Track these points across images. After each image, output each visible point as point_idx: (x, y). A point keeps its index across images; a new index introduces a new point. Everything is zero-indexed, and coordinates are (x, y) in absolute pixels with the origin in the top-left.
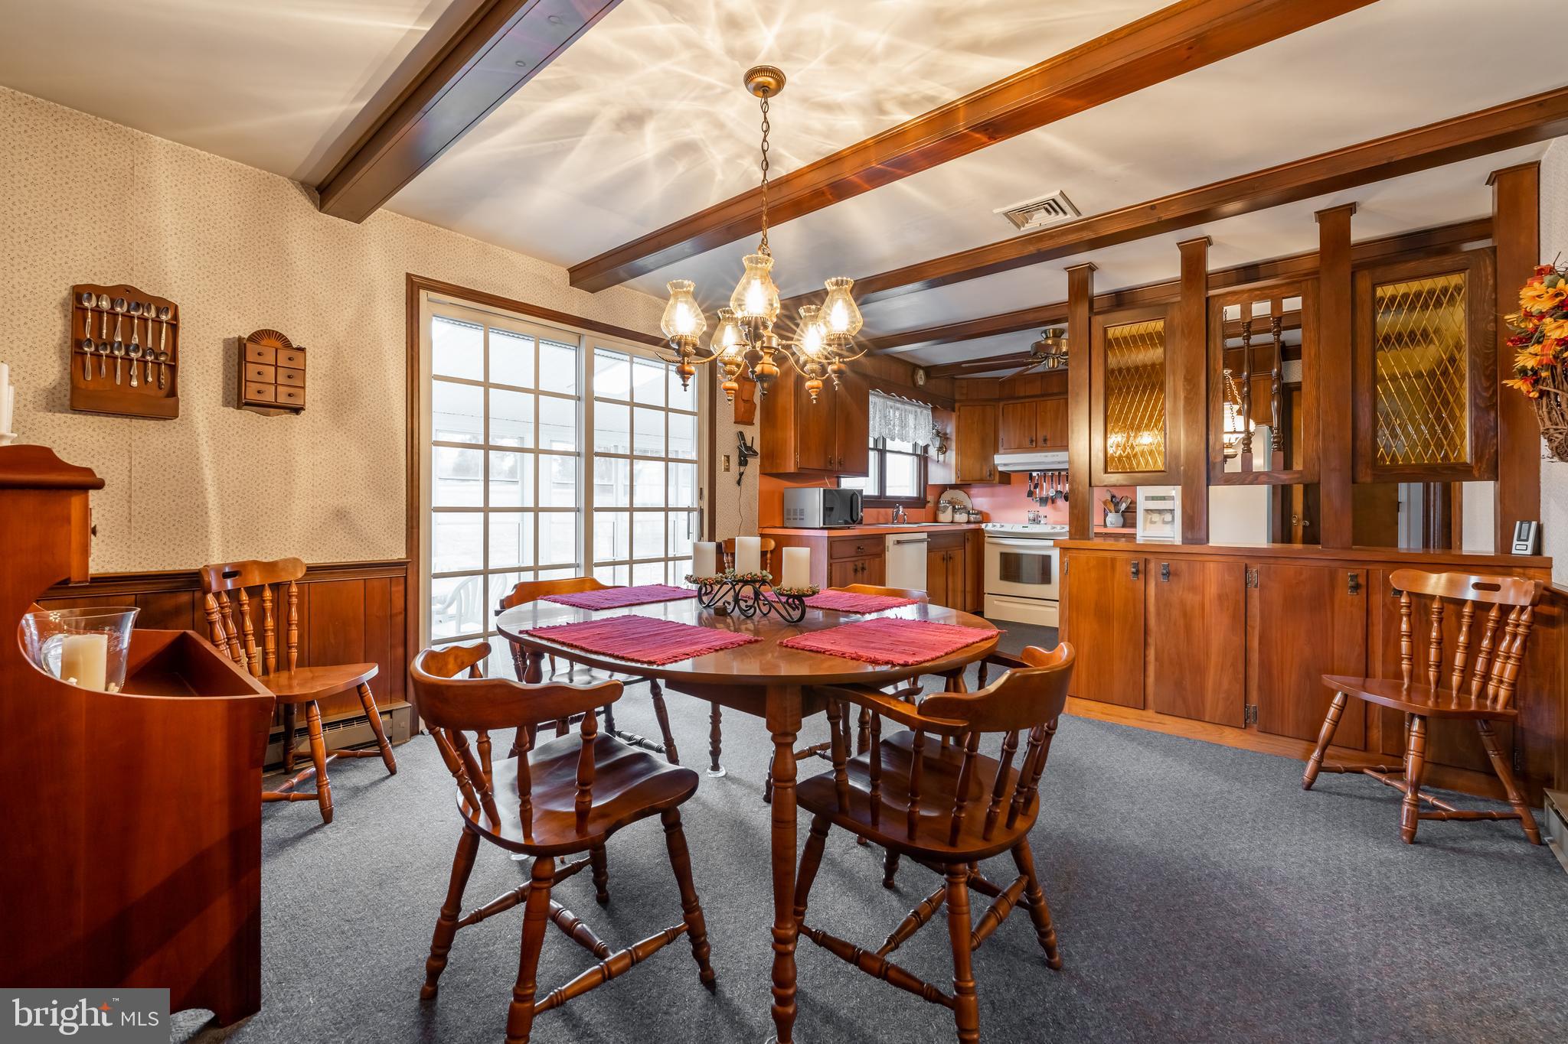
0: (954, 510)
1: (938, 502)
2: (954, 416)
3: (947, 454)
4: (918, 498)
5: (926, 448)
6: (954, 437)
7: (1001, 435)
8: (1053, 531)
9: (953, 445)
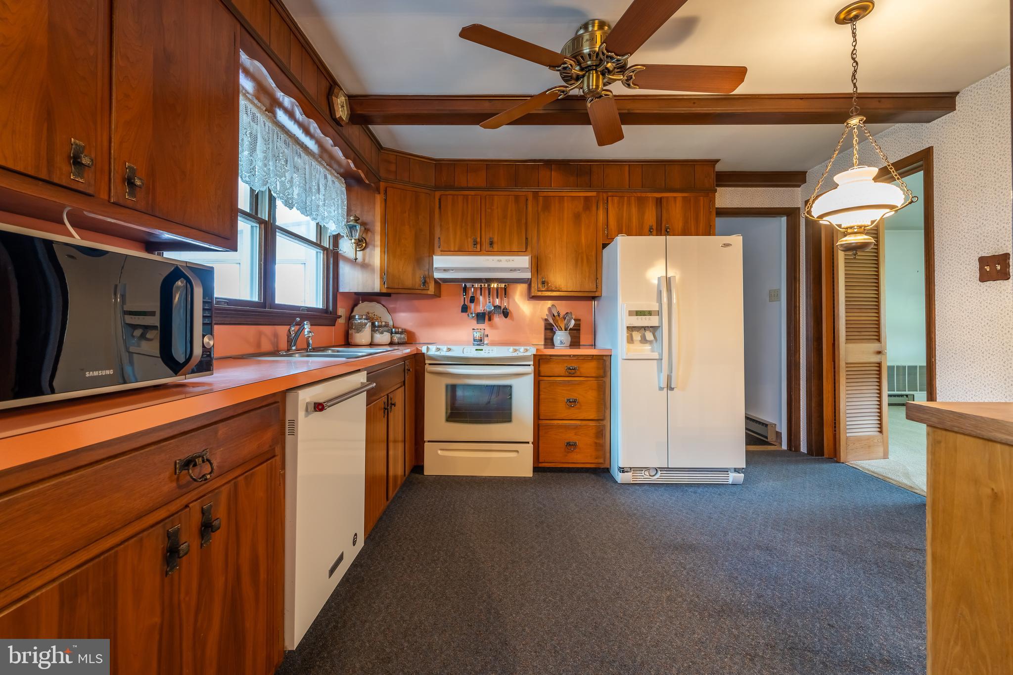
0: (374, 328)
1: (350, 318)
2: (379, 199)
3: (368, 250)
4: (325, 311)
5: (336, 238)
6: (378, 227)
7: (437, 232)
8: (515, 354)
9: (378, 239)
